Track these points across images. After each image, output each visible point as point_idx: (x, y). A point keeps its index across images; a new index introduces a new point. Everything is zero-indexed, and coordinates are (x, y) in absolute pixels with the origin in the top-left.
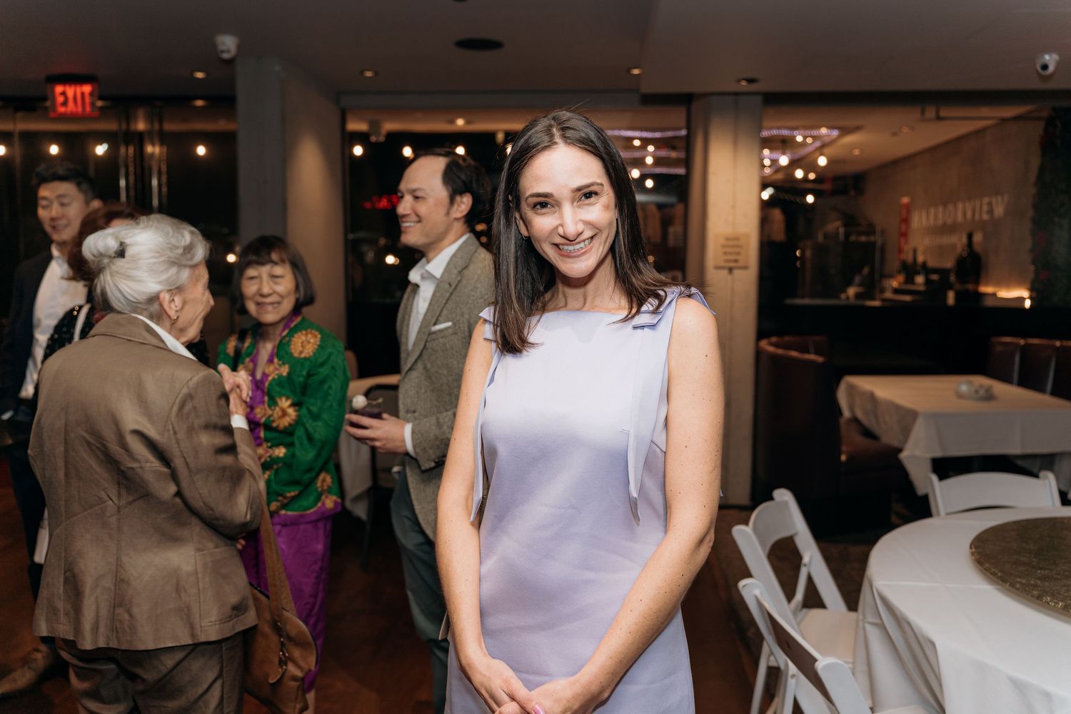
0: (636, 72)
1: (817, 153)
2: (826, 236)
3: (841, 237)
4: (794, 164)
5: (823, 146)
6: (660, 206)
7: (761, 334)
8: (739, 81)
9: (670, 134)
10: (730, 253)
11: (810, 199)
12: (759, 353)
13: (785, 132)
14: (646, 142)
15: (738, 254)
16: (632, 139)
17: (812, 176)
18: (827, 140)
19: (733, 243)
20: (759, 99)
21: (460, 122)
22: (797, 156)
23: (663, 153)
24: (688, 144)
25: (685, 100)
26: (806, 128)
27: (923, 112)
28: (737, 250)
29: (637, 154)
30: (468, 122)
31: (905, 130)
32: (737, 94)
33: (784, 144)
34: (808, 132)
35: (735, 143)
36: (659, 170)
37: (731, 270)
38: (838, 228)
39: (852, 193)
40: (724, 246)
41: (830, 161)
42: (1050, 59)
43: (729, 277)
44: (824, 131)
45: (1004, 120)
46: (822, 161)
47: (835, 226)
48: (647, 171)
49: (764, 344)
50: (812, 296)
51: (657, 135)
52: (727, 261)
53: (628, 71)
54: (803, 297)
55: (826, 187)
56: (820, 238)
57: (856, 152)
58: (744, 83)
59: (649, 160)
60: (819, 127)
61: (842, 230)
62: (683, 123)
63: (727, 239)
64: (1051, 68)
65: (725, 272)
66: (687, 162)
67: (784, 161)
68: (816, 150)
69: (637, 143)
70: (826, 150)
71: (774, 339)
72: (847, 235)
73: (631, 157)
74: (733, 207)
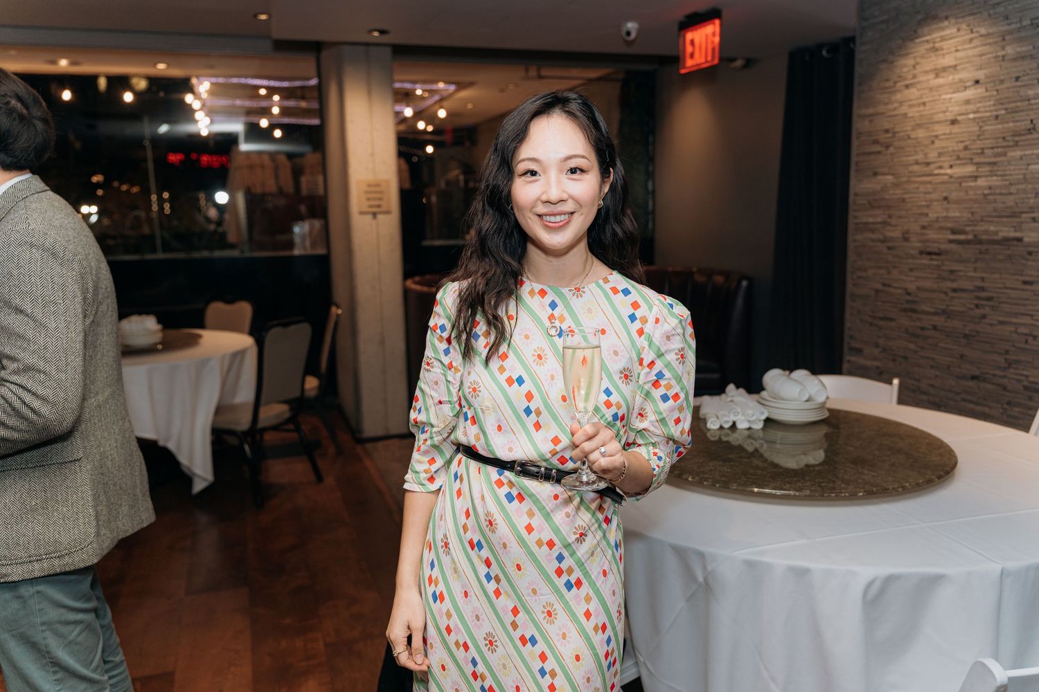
0: (263, 17)
1: (437, 107)
2: (448, 183)
3: (462, 184)
4: (418, 115)
5: (442, 100)
6: (290, 156)
7: (407, 275)
8: (370, 31)
9: (298, 84)
10: (374, 199)
11: (430, 149)
12: (406, 292)
13: (408, 86)
14: (272, 91)
15: (380, 199)
16: (258, 87)
17: (430, 128)
18: (445, 94)
19: (375, 189)
20: (388, 50)
21: (64, 63)
22: (418, 109)
23: (291, 103)
24: (320, 92)
25: (315, 48)
26: (424, 82)
27: (527, 70)
28: (379, 196)
29: (264, 104)
30: (73, 63)
31: (511, 87)
32: (367, 44)
33: (406, 96)
34: (428, 87)
35: (369, 93)
36: (286, 120)
37: (375, 215)
38: (457, 176)
39: (467, 144)
40: (367, 192)
41: (449, 114)
42: (631, 26)
43: (374, 222)
44: (441, 85)
45: (590, 81)
46: (442, 114)
47: (455, 173)
48: (275, 121)
49: (409, 283)
50: (441, 237)
51: (285, 84)
52: (371, 206)
53: (255, 16)
54: (433, 238)
55: (447, 138)
56: (443, 185)
57: (470, 106)
58: (376, 34)
59: (276, 110)
60: (436, 82)
61: (462, 177)
62: (313, 71)
63: (369, 186)
64: (633, 35)
65: (369, 217)
66: (321, 113)
67: (408, 112)
68: (436, 102)
69: (263, 92)
70: (445, 104)
71: (417, 279)
72: (466, 182)
73: (258, 106)
74: (372, 155)
